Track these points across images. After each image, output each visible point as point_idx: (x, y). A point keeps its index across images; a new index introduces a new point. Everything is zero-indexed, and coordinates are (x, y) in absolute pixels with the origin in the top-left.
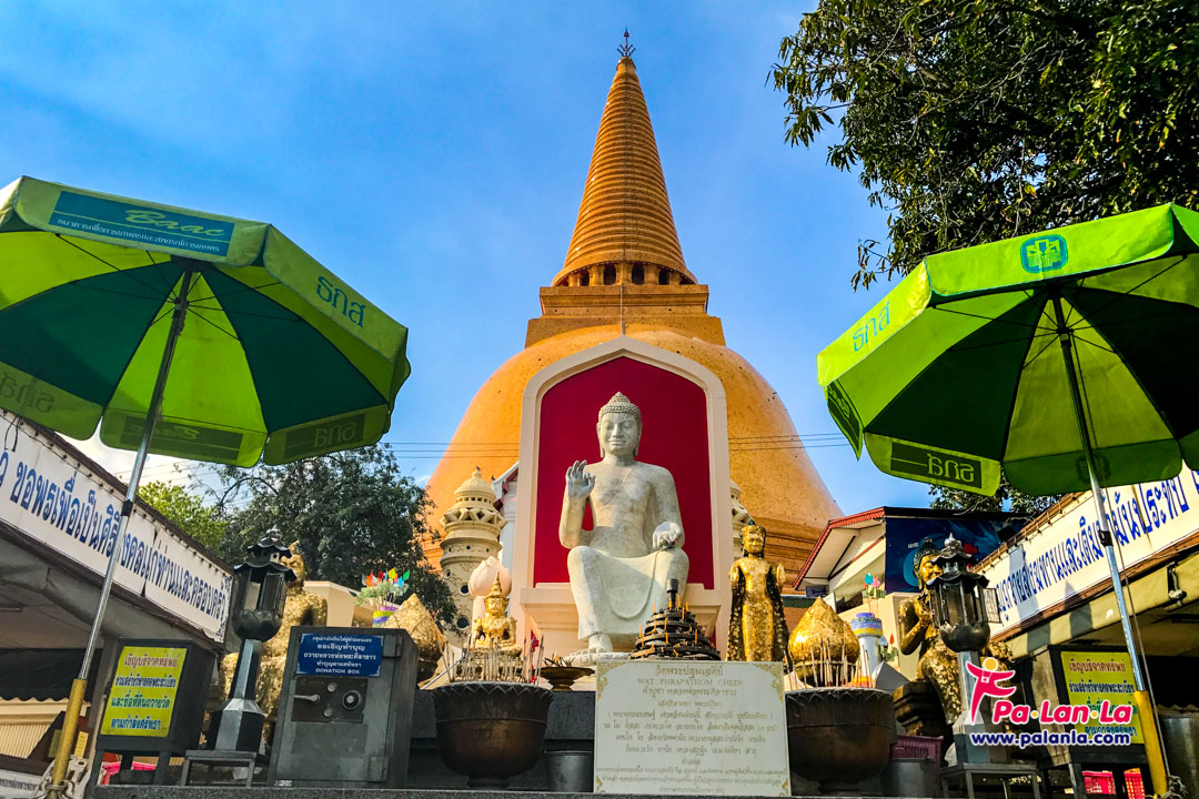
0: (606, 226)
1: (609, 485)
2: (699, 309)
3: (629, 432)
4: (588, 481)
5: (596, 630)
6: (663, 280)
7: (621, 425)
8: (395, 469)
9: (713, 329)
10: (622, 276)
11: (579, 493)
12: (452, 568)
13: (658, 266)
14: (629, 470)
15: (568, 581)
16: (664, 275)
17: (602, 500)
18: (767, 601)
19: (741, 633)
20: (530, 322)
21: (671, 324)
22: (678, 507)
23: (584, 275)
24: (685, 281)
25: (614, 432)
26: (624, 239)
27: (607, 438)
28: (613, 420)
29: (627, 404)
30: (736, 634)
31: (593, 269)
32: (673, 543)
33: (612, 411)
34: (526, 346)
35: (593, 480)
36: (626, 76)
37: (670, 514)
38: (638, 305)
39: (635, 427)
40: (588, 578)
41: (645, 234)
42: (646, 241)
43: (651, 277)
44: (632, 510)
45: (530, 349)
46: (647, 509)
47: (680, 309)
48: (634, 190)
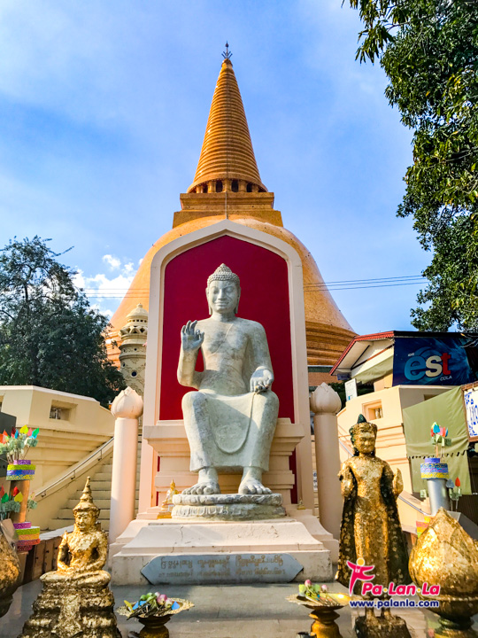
0: (217, 158)
1: (216, 337)
2: (269, 206)
3: (231, 295)
4: (198, 337)
5: (205, 465)
6: (249, 189)
7: (224, 291)
8: (87, 304)
9: (276, 218)
10: (226, 188)
11: (192, 347)
12: (126, 362)
13: (246, 182)
14: (230, 325)
15: (182, 418)
16: (250, 187)
17: (210, 349)
18: (382, 508)
19: (353, 539)
20: (175, 213)
21: (254, 215)
22: (268, 353)
23: (204, 186)
24: (262, 190)
25: (220, 295)
26: (227, 166)
27: (214, 300)
28: (218, 286)
29: (229, 273)
30: (347, 542)
31: (210, 183)
32: (267, 388)
33: (218, 279)
34: (174, 227)
35: (202, 335)
36: (227, 70)
37: (262, 359)
38: (235, 204)
39: (235, 291)
40: (198, 420)
41: (239, 163)
42: (239, 167)
43: (242, 187)
44: (233, 357)
45: (175, 229)
46: (245, 355)
47: (258, 206)
48: (232, 138)
